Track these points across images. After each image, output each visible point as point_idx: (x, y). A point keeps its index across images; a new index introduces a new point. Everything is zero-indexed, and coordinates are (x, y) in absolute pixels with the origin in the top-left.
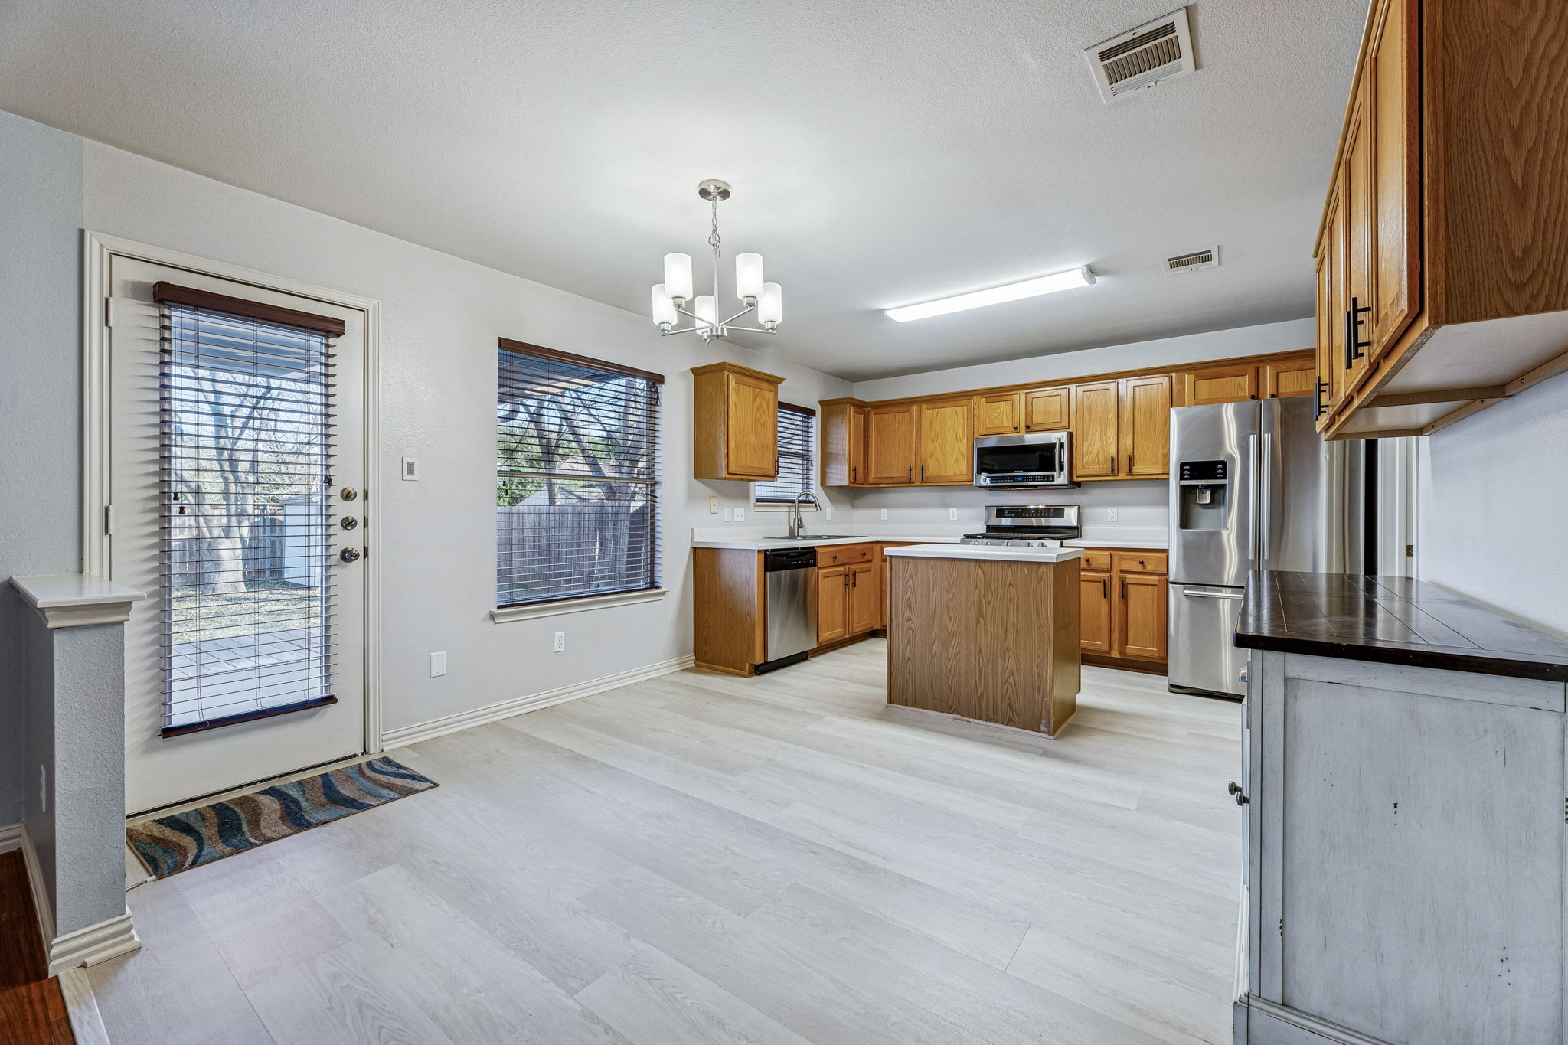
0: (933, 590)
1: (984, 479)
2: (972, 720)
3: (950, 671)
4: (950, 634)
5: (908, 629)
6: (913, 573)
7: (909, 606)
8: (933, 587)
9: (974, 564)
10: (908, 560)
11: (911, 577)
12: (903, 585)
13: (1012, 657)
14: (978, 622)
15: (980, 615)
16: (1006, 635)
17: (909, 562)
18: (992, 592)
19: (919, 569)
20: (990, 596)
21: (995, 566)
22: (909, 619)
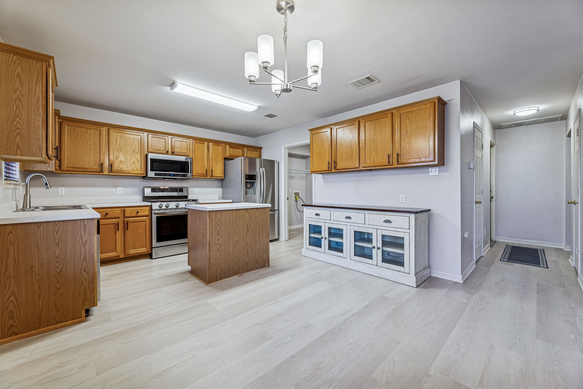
0: (229, 224)
1: (151, 174)
2: (244, 274)
3: (236, 257)
4: (236, 241)
5: (218, 244)
6: (220, 218)
7: (218, 234)
8: (229, 223)
9: (245, 210)
10: (217, 212)
11: (219, 220)
12: (215, 224)
13: (258, 244)
14: (247, 233)
15: (248, 230)
16: (256, 236)
17: (218, 213)
18: (251, 220)
19: (223, 216)
20: (251, 222)
21: (252, 210)
22: (218, 240)
